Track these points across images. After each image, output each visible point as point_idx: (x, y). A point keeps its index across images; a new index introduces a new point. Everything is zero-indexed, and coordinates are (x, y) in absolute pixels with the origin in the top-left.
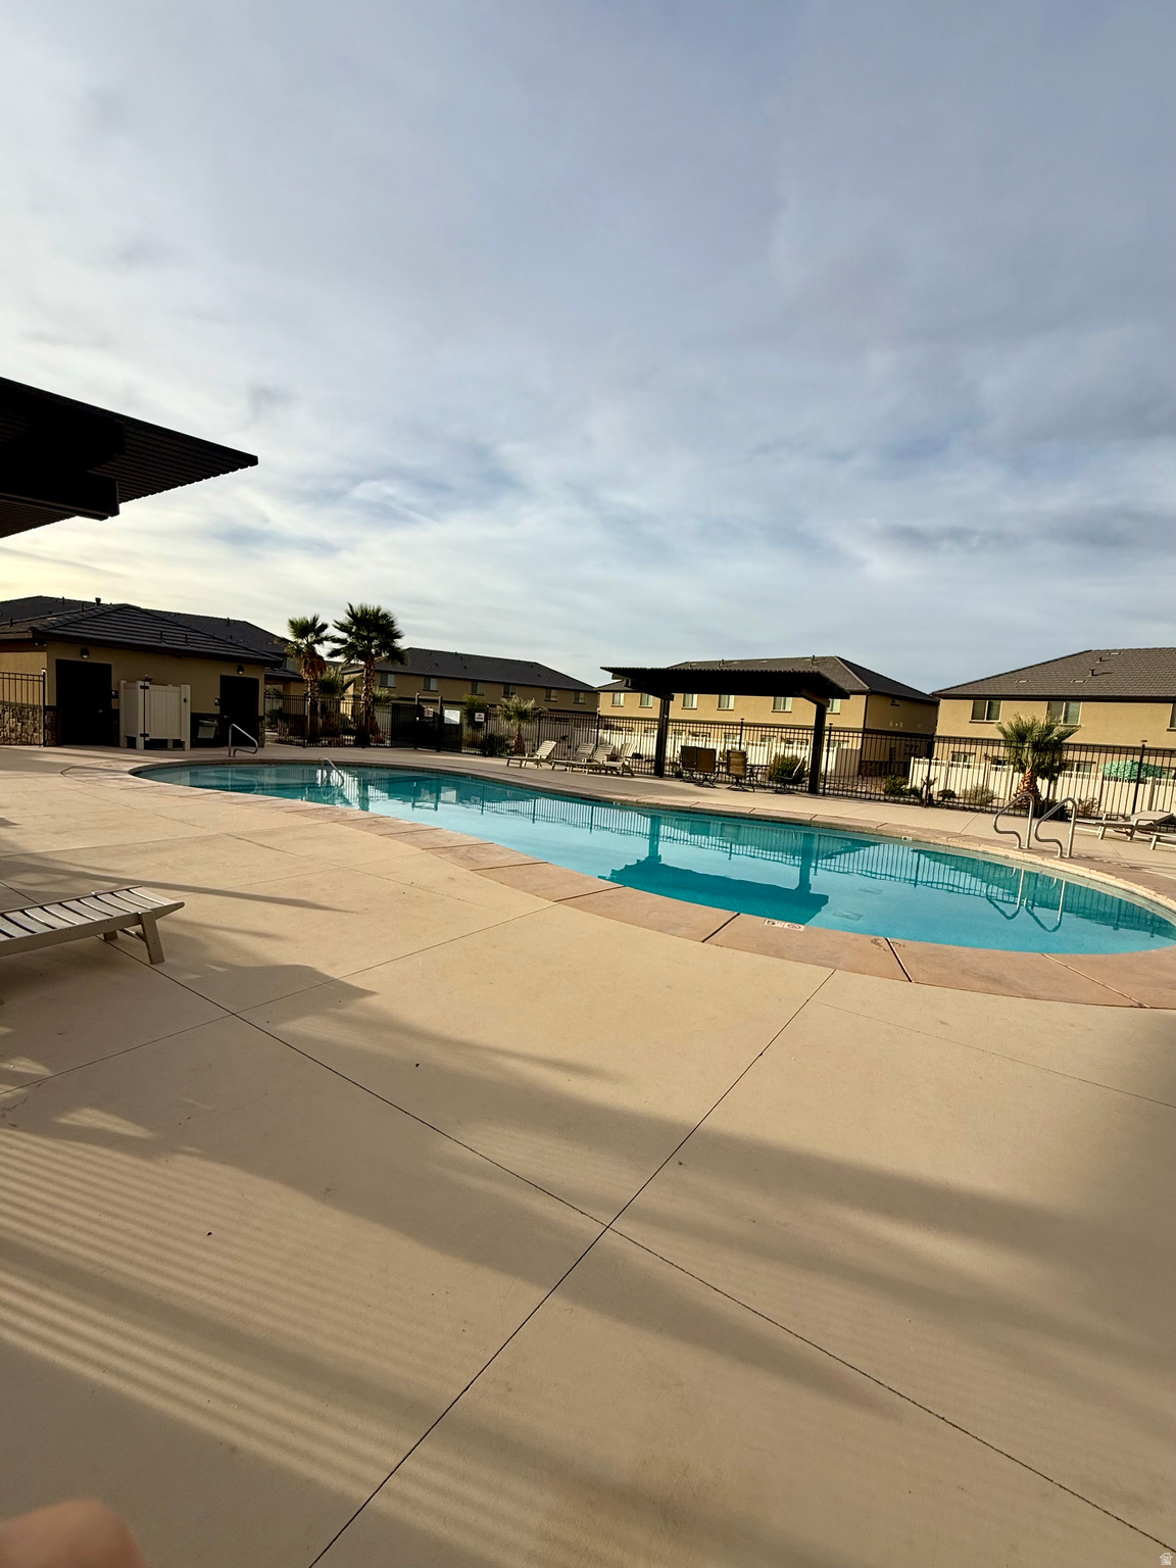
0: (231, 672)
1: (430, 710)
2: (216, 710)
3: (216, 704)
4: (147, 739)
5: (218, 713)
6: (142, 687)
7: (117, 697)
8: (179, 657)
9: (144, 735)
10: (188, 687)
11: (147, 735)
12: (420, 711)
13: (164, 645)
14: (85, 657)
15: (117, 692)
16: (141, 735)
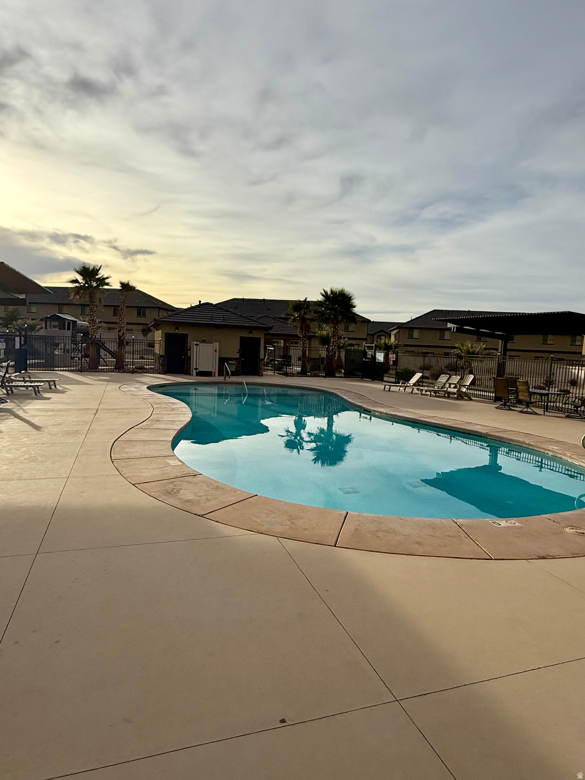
0: (246, 334)
1: (370, 353)
2: (237, 356)
3: (237, 352)
4: (198, 371)
5: (239, 357)
6: (196, 345)
7: (190, 350)
8: (218, 328)
9: (196, 369)
10: (217, 343)
11: (198, 369)
12: (365, 353)
13: (212, 322)
14: (177, 331)
15: (190, 347)
16: (195, 369)
